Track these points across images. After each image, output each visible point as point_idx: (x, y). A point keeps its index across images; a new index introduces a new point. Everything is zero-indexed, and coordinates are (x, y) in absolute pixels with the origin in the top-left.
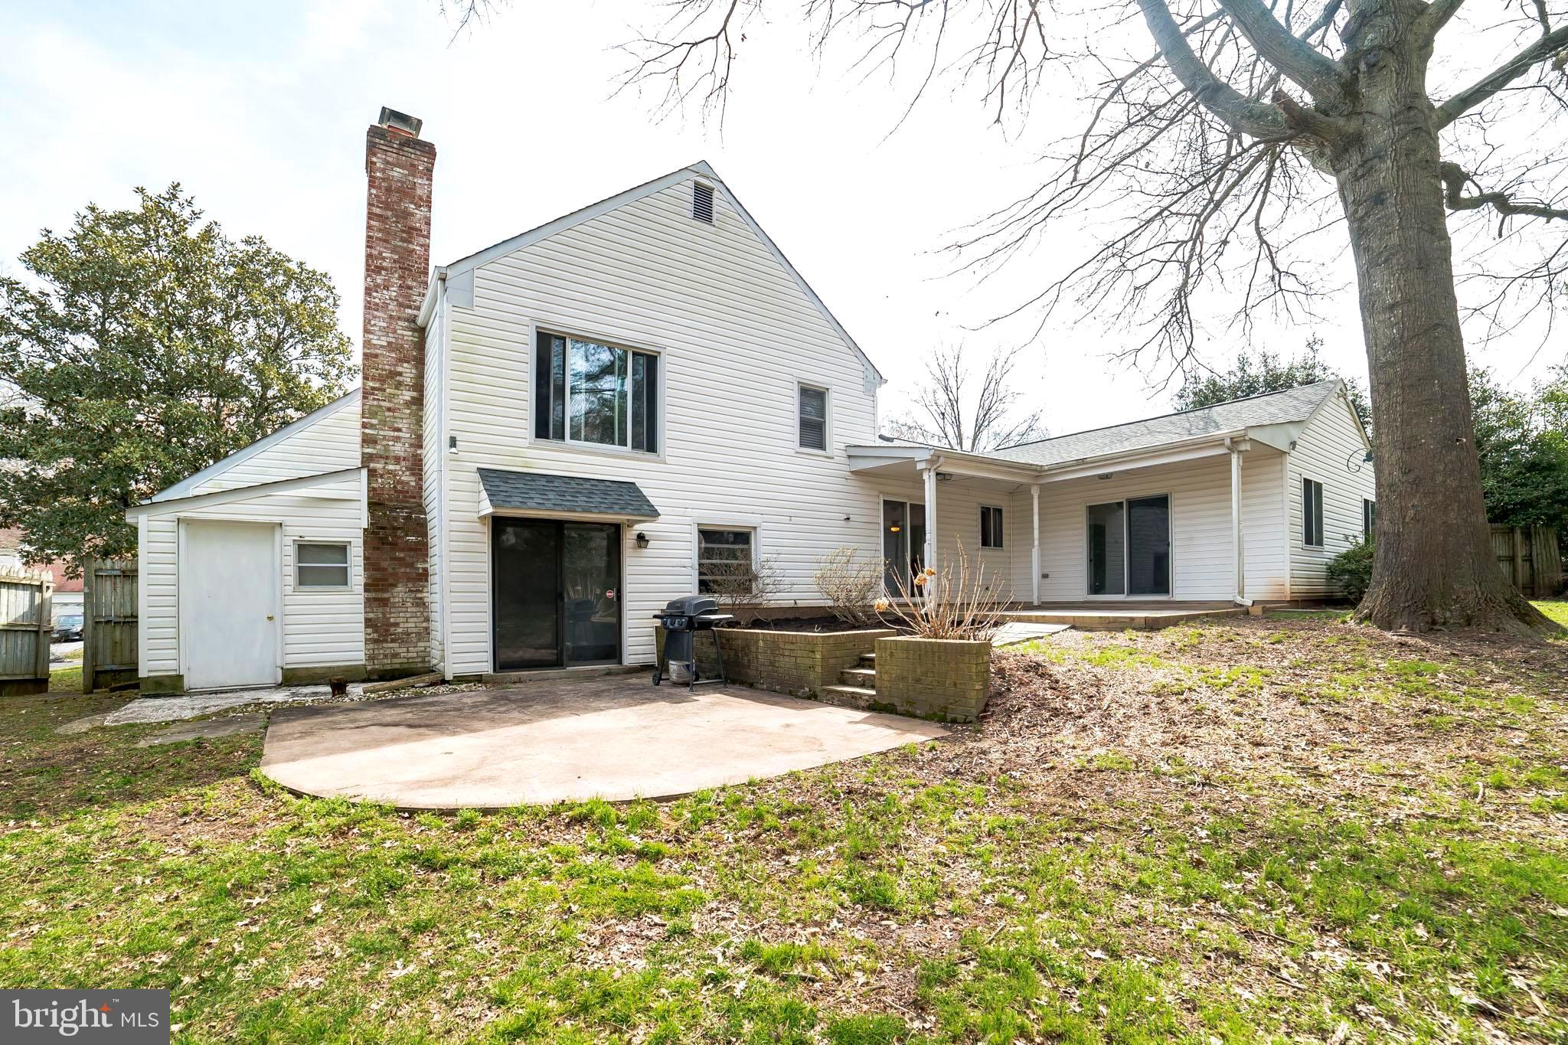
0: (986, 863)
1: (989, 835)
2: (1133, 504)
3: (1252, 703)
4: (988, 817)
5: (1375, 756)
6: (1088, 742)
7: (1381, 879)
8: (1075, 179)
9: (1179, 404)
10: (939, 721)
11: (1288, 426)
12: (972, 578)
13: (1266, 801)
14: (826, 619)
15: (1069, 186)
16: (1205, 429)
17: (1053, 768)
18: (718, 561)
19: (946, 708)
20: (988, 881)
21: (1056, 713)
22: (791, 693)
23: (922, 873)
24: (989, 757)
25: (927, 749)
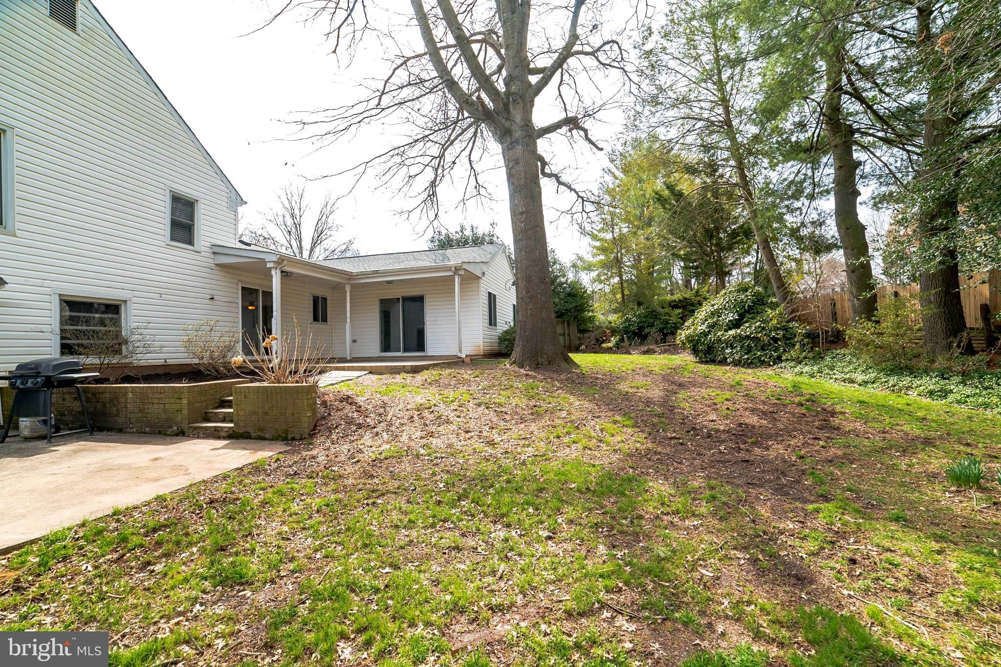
0: (316, 531)
1: (318, 511)
2: (405, 299)
3: (465, 410)
4: (317, 500)
5: (517, 430)
6: (380, 442)
7: (518, 490)
8: (379, 104)
9: (431, 245)
10: (283, 441)
11: (481, 264)
12: (303, 343)
13: (471, 462)
14: (193, 373)
15: (375, 107)
16: (443, 260)
17: (358, 461)
18: (85, 328)
19: (287, 430)
20: (317, 543)
21: (360, 426)
22: (160, 433)
23: (270, 549)
24: (318, 460)
25: (273, 461)
